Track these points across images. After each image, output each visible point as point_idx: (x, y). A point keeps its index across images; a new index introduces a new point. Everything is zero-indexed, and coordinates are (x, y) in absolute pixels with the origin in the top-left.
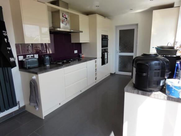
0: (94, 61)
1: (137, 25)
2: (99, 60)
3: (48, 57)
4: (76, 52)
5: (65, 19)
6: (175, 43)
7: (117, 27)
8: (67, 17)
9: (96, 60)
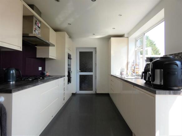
0: (63, 78)
1: (95, 48)
2: (66, 78)
3: (14, 71)
4: (40, 69)
5: (38, 28)
6: (128, 63)
7: (77, 48)
8: (39, 26)
9: (64, 78)
